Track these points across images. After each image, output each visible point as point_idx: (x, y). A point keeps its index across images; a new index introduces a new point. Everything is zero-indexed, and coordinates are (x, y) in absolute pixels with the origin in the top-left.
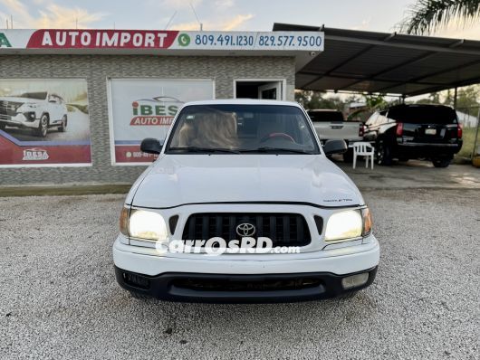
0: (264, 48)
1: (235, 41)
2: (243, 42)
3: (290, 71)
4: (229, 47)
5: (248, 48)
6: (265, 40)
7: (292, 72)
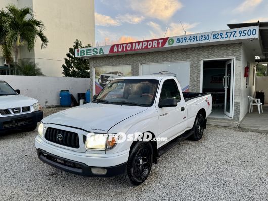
1: (198, 39)
2: (203, 39)
5: (206, 41)
6: (217, 36)
7: (239, 52)
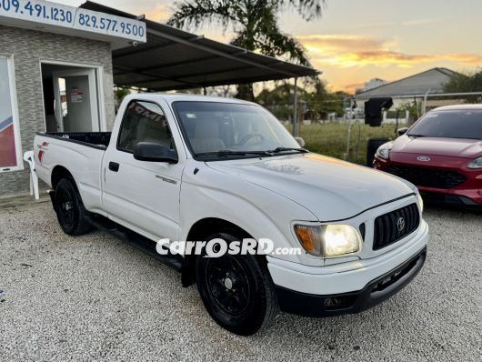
0: (84, 28)
1: (48, 13)
2: (59, 16)
3: (107, 58)
4: (41, 20)
6: (86, 19)
7: (108, 59)
